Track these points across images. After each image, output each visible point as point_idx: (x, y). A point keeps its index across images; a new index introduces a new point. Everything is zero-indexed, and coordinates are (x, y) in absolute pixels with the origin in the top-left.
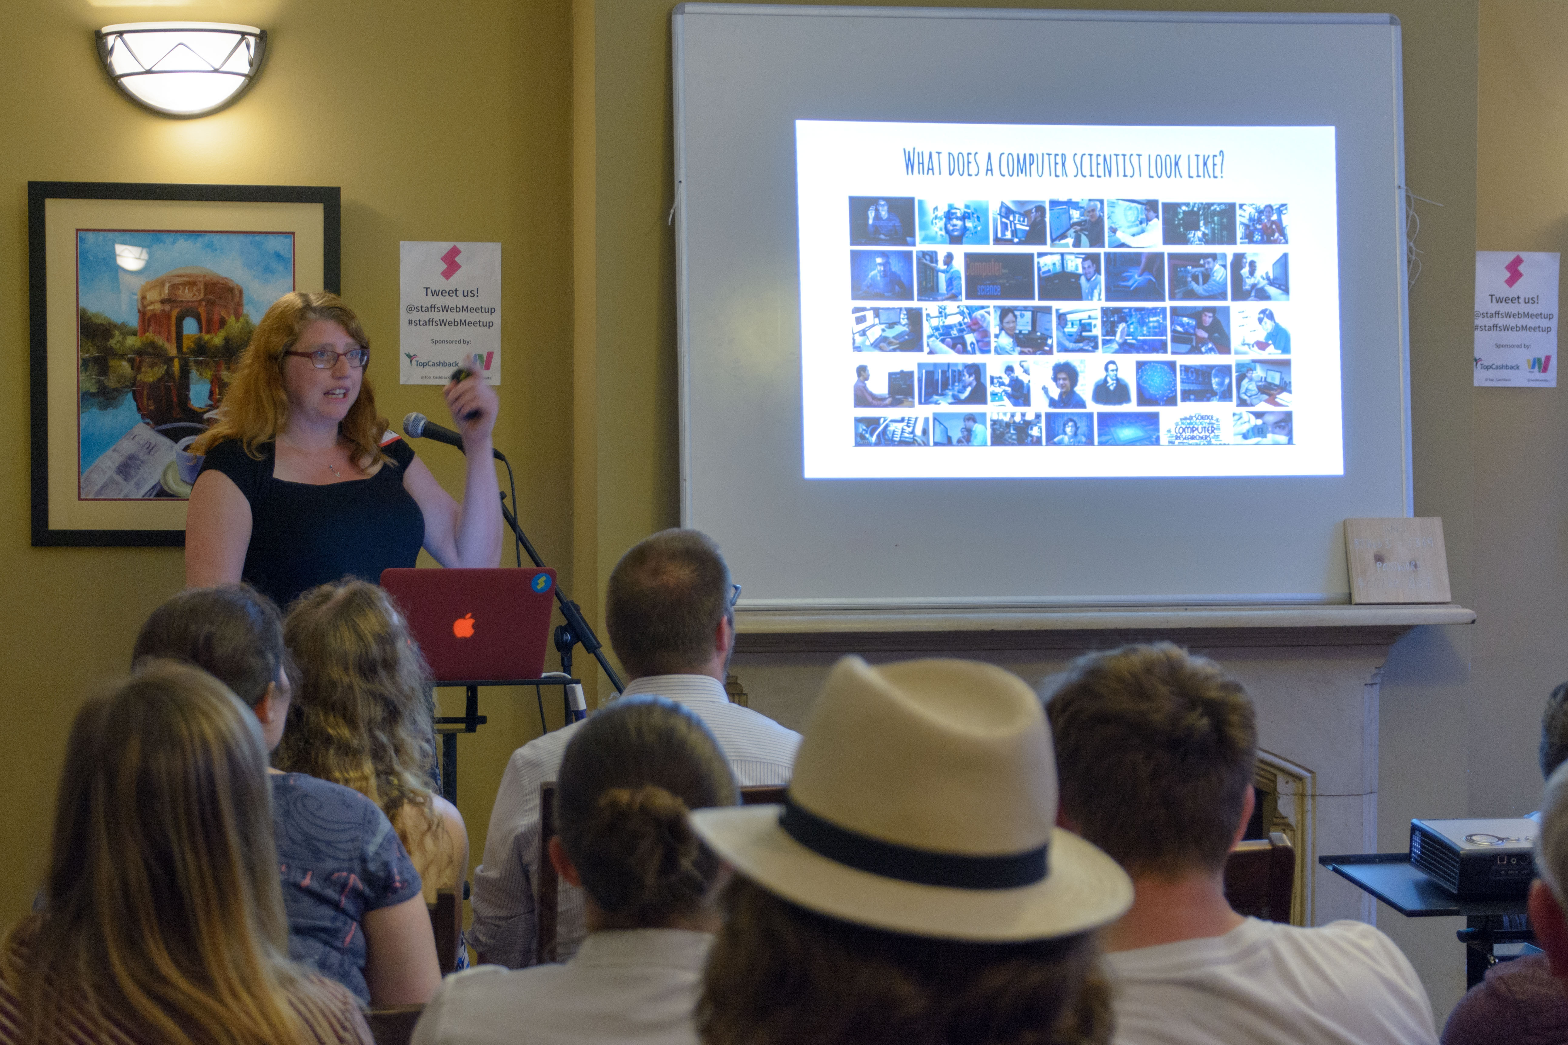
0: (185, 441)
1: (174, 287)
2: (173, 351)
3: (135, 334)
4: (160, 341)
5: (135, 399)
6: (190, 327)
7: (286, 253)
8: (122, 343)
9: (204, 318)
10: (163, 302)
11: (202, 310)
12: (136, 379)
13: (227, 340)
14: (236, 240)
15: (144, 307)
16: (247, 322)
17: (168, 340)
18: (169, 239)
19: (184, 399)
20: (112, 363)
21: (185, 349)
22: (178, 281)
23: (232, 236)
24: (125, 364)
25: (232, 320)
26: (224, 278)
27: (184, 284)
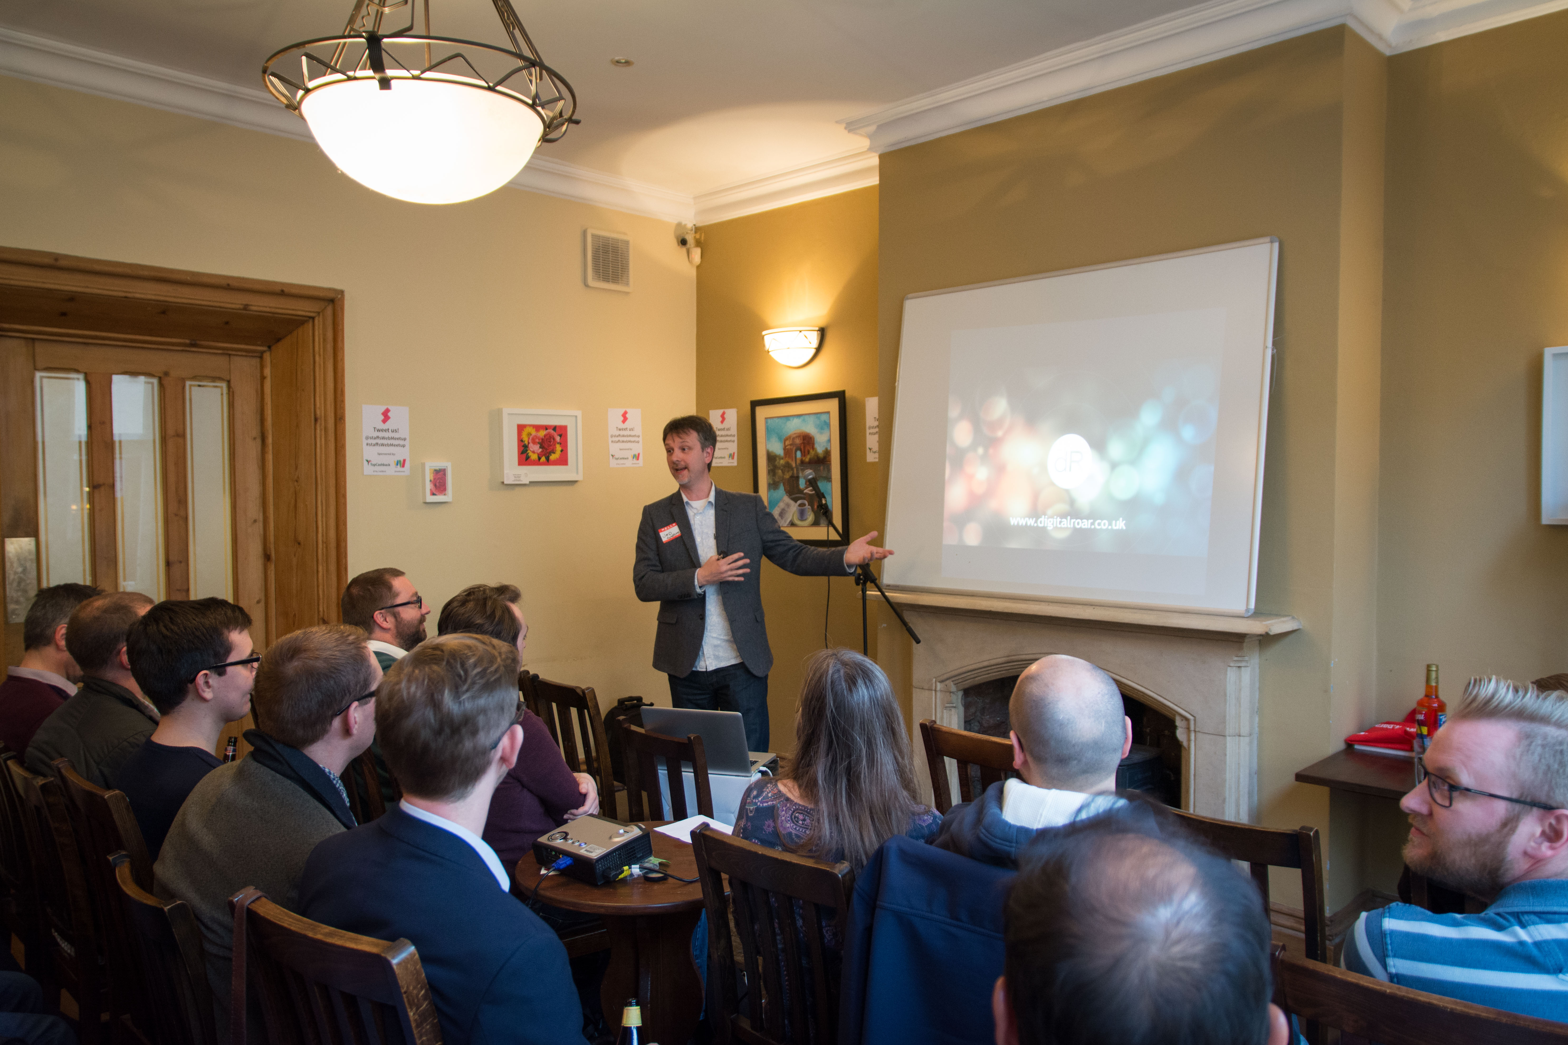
0: (799, 502)
1: (794, 439)
2: (794, 465)
3: (783, 459)
4: (790, 461)
5: (784, 485)
6: (799, 454)
7: (828, 421)
8: (779, 463)
9: (803, 450)
10: (791, 445)
11: (802, 447)
12: (783, 477)
13: (810, 459)
14: (812, 418)
15: (785, 446)
16: (816, 451)
17: (792, 460)
18: (791, 419)
19: (798, 485)
20: (777, 471)
21: (797, 464)
22: (795, 436)
23: (811, 416)
24: (780, 471)
25: (811, 451)
26: (809, 434)
27: (796, 437)
